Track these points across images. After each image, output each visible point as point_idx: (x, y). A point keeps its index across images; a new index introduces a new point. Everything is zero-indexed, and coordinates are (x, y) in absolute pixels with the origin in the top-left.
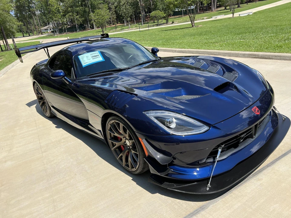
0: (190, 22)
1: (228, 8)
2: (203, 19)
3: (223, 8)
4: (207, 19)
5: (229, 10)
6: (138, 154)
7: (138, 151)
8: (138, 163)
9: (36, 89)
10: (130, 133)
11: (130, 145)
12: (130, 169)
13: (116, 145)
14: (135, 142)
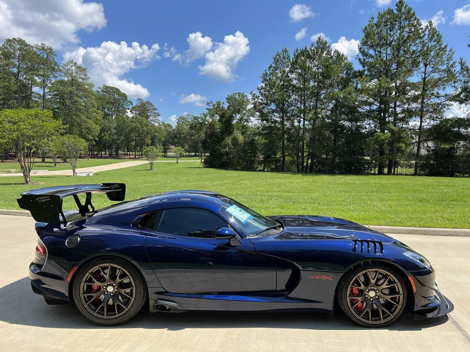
0: (22, 174)
1: (46, 160)
2: (9, 172)
3: (41, 160)
4: (16, 172)
5: (54, 164)
6: (399, 297)
7: (401, 293)
8: (399, 307)
9: (92, 272)
10: (392, 277)
11: (376, 295)
12: (382, 321)
13: (358, 301)
14: (399, 285)
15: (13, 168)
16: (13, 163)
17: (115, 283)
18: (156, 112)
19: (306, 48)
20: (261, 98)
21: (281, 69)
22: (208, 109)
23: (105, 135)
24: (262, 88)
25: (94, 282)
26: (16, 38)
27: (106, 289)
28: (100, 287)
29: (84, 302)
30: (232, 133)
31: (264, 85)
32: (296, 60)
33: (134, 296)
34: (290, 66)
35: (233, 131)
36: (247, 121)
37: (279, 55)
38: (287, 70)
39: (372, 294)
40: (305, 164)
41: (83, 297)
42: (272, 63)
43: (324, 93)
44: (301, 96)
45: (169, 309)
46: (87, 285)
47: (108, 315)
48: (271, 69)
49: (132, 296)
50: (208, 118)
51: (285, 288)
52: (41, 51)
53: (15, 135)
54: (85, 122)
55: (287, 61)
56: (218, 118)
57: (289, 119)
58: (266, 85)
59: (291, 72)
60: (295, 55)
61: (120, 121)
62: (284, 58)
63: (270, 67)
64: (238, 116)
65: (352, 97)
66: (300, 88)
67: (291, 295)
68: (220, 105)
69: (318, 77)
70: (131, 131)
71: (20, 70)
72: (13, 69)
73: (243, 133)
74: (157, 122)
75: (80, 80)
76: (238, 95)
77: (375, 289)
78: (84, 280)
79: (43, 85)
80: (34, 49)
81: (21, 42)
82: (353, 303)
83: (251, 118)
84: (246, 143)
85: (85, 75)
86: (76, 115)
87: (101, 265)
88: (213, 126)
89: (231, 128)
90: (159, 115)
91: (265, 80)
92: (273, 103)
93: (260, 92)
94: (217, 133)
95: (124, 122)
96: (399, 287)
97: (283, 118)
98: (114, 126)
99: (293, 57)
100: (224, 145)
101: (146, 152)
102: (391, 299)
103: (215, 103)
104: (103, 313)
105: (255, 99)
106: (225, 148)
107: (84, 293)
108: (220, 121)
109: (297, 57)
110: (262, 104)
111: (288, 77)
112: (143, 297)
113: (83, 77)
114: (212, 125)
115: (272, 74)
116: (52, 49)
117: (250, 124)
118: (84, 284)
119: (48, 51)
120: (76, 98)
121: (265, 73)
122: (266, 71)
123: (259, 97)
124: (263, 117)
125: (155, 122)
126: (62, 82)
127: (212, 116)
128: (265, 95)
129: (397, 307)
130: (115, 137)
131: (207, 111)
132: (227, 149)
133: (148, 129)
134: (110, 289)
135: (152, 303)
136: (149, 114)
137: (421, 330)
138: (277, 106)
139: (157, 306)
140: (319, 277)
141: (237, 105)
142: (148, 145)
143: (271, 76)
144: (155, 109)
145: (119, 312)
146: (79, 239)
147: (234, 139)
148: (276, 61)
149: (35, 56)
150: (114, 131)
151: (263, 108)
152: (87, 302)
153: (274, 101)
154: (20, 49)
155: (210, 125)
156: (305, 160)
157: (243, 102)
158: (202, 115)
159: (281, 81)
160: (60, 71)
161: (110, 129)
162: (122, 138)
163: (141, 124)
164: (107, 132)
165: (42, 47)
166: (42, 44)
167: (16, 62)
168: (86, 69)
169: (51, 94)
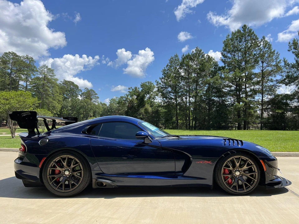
2: (2, 134)
4: (6, 134)
6: (255, 174)
7: (256, 171)
8: (256, 181)
9: (55, 161)
10: (250, 161)
11: (240, 174)
12: (245, 191)
13: (229, 177)
14: (254, 166)
15: (4, 132)
16: (5, 129)
17: (70, 169)
18: (96, 96)
19: (189, 54)
20: (162, 84)
21: (174, 67)
22: (129, 92)
23: (64, 111)
24: (163, 78)
25: (57, 168)
27: (64, 173)
28: (60, 171)
29: (49, 181)
30: (144, 106)
31: (163, 76)
32: (183, 61)
33: (82, 176)
34: (179, 65)
35: (145, 105)
36: (153, 98)
37: (172, 58)
38: (178, 67)
39: (238, 173)
40: (191, 125)
41: (49, 178)
42: (168, 63)
43: (201, 81)
44: (187, 83)
45: (106, 185)
46: (52, 170)
47: (65, 190)
48: (168, 67)
49: (81, 176)
50: (129, 97)
51: (181, 170)
52: (26, 60)
53: (7, 107)
54: (52, 102)
55: (177, 62)
56: (135, 97)
57: (179, 97)
58: (165, 76)
59: (180, 68)
60: (182, 58)
61: (74, 102)
62: (176, 60)
63: (167, 66)
64: (148, 96)
65: (219, 82)
66: (186, 78)
67: (185, 174)
68: (137, 89)
69: (197, 71)
70: (81, 108)
71: (12, 71)
72: (8, 71)
73: (151, 106)
74: (97, 102)
75: (49, 77)
76: (147, 83)
77: (240, 170)
78: (50, 166)
79: (26, 80)
80: (22, 58)
81: (14, 54)
82: (226, 179)
83: (156, 97)
84: (153, 112)
85: (52, 74)
86: (46, 98)
87: (61, 156)
88: (133, 102)
89: (144, 103)
90: (98, 98)
91: (164, 73)
92: (169, 87)
93: (161, 81)
94: (135, 106)
95: (76, 103)
96: (254, 168)
97: (176, 96)
98: (70, 105)
99: (181, 59)
100: (140, 113)
102: (250, 175)
103: (133, 88)
104: (62, 188)
105: (158, 85)
106: (140, 115)
107: (50, 175)
108: (137, 99)
109: (184, 59)
110: (162, 88)
111: (179, 71)
112: (88, 177)
114: (131, 102)
115: (168, 69)
116: (33, 59)
117: (156, 101)
118: (50, 169)
119: (30, 59)
120: (46, 88)
121: (164, 69)
122: (165, 68)
123: (161, 83)
124: (164, 96)
125: (96, 102)
126: (38, 79)
127: (132, 96)
128: (164, 82)
129: (254, 181)
130: (70, 112)
131: (129, 93)
132: (142, 116)
133: (91, 107)
134: (67, 173)
135: (94, 181)
136: (92, 97)
137: (271, 196)
138: (172, 89)
139: (98, 182)
140: (203, 162)
141: (147, 89)
142: (91, 117)
143: (168, 71)
144: (96, 94)
145: (72, 188)
146: (47, 140)
147: (146, 110)
148: (171, 62)
149: (22, 63)
150: (70, 108)
151: (164, 90)
152: (51, 181)
153: (170, 86)
154: (13, 59)
155: (130, 101)
156: (191, 122)
157: (151, 86)
158: (126, 95)
159: (174, 74)
160: (37, 71)
161: (67, 107)
162: (75, 112)
163: (87, 104)
164: (65, 109)
165: (27, 57)
166: (27, 55)
167: (10, 66)
168: (53, 70)
169: (31, 86)
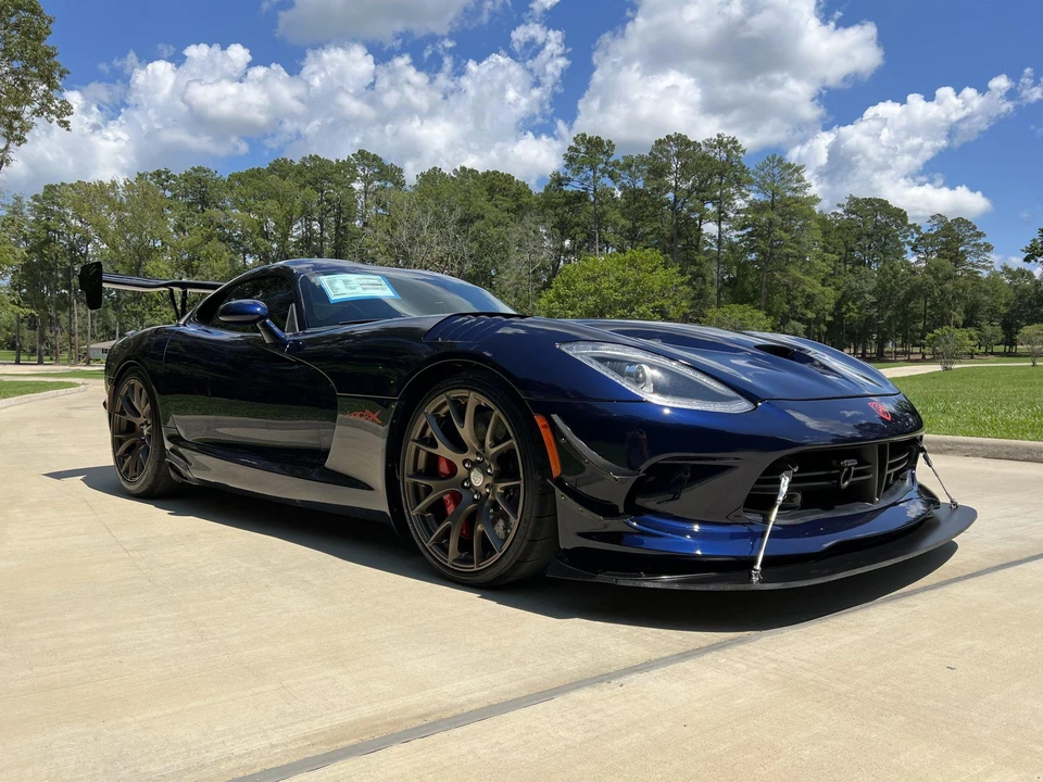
9: (122, 395)
18: (981, 241)
23: (849, 310)
26: (672, 134)
27: (142, 430)
52: (717, 150)
54: (796, 280)
61: (886, 274)
70: (910, 296)
71: (677, 193)
72: (667, 196)
74: (984, 267)
75: (788, 194)
79: (720, 218)
80: (703, 148)
81: (681, 140)
85: (798, 181)
86: (781, 270)
90: (988, 248)
95: (894, 277)
98: (871, 288)
101: (934, 339)
113: (795, 186)
116: (736, 142)
119: (729, 146)
120: (779, 233)
125: (977, 267)
126: (757, 208)
130: (874, 312)
133: (957, 288)
136: (961, 249)
142: (957, 327)
144: (980, 235)
149: (703, 163)
150: (871, 298)
154: (678, 155)
160: (750, 182)
161: (860, 295)
162: (889, 313)
163: (936, 277)
164: (854, 303)
165: (718, 142)
166: (719, 136)
167: (671, 180)
168: (801, 168)
169: (740, 233)
